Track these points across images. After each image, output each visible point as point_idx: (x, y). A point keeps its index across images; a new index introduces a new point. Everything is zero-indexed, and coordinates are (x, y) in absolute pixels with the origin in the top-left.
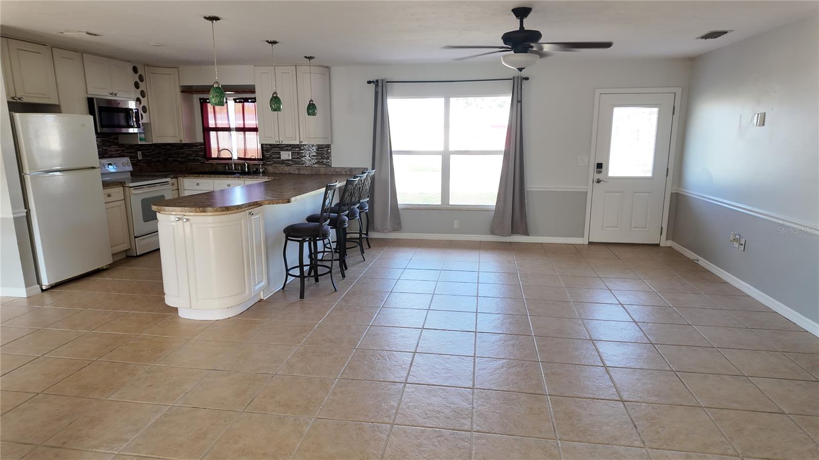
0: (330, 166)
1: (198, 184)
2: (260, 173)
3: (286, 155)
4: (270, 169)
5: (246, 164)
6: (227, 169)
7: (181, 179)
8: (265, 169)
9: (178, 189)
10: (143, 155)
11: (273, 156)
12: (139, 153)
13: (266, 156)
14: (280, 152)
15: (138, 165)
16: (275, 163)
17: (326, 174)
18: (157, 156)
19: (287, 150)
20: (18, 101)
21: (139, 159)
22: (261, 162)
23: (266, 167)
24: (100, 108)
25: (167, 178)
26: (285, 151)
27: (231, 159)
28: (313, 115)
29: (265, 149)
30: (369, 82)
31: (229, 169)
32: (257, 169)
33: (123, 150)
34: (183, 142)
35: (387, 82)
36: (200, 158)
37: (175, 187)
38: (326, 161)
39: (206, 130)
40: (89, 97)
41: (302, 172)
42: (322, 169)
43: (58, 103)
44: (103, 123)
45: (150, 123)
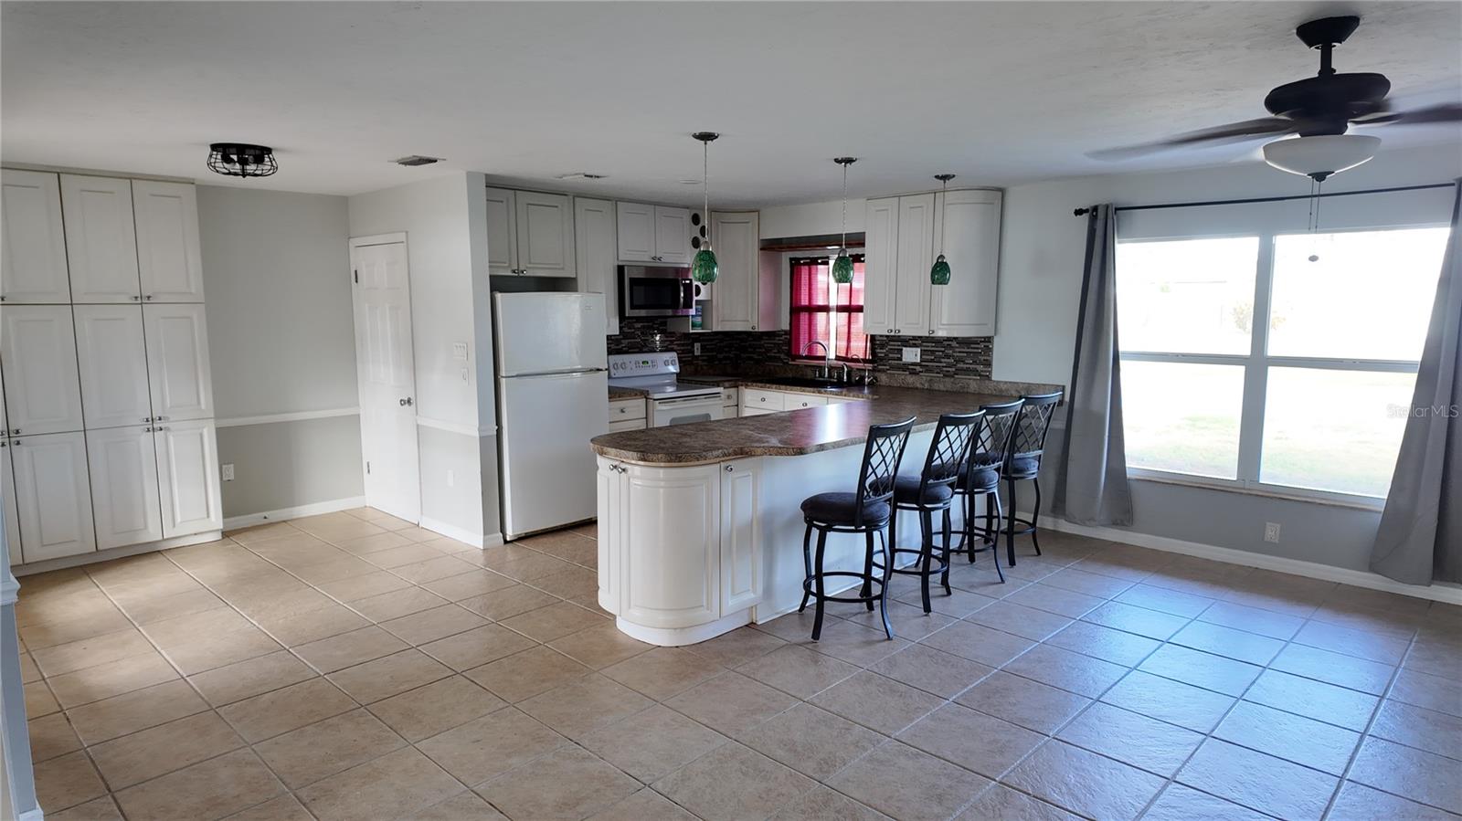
0: (989, 378)
1: (763, 400)
2: (864, 385)
3: (911, 355)
4: (883, 378)
5: (846, 369)
6: (817, 376)
7: (742, 389)
8: (875, 378)
9: (737, 405)
10: (703, 348)
11: (891, 355)
12: (697, 346)
13: (880, 355)
14: (902, 350)
15: (693, 364)
16: (892, 367)
17: (979, 394)
18: (725, 349)
19: (915, 346)
20: (521, 275)
21: (696, 354)
22: (869, 366)
23: (877, 374)
24: (632, 280)
25: (718, 386)
26: (910, 347)
27: (823, 358)
28: (941, 283)
29: (878, 342)
30: (1079, 212)
31: (820, 376)
32: (863, 378)
33: (672, 342)
34: (756, 330)
35: (1117, 209)
36: (782, 356)
37: (733, 402)
38: (981, 368)
39: (796, 310)
40: (621, 264)
41: (936, 386)
42: (973, 384)
43: (574, 276)
44: (635, 303)
45: (712, 300)
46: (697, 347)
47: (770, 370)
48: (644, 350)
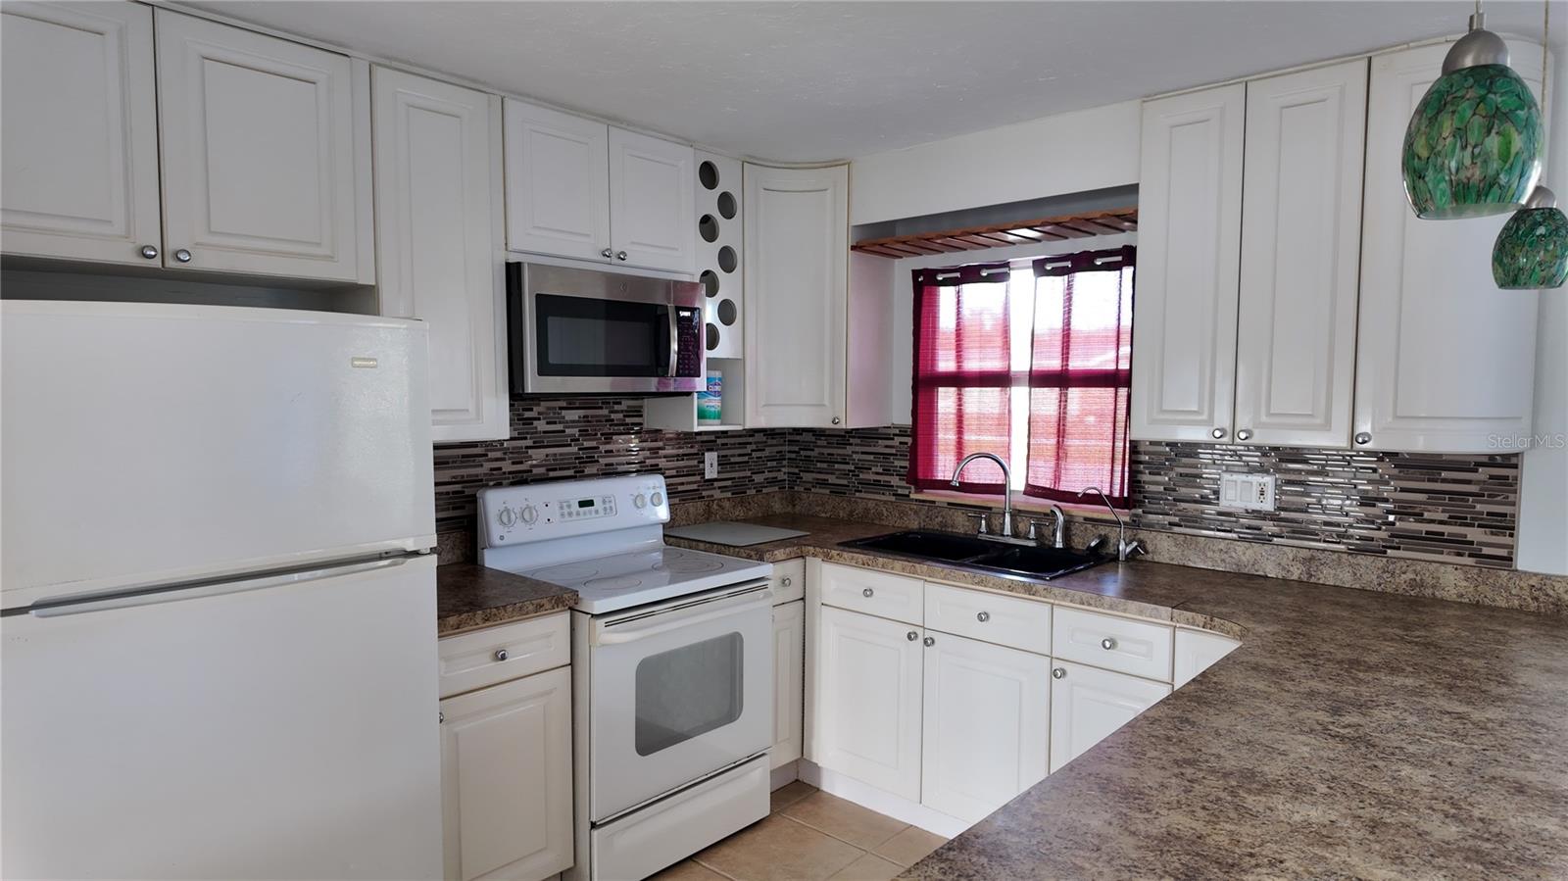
1: (868, 592)
2: (1115, 558)
3: (1246, 492)
4: (1165, 546)
5: (1061, 518)
6: (983, 529)
7: (816, 563)
8: (1142, 544)
9: (803, 599)
10: (723, 462)
11: (1185, 491)
12: (711, 458)
13: (1152, 488)
14: (1217, 478)
15: (701, 498)
16: (1192, 521)
17: (1475, 605)
18: (769, 464)
19: (1253, 469)
20: (171, 264)
21: (707, 477)
22: (1124, 516)
23: (1143, 535)
24: (542, 301)
25: (761, 560)
26: (1243, 471)
27: (1000, 489)
29: (1146, 458)
31: (990, 531)
32: (1107, 543)
33: (654, 451)
34: (842, 426)
36: (895, 481)
37: (794, 592)
38: (1474, 534)
39: (926, 383)
40: (513, 259)
41: (1328, 576)
42: (1451, 577)
43: (373, 283)
44: (553, 359)
45: (744, 360)
46: (711, 466)
47: (867, 510)
48: (587, 471)
